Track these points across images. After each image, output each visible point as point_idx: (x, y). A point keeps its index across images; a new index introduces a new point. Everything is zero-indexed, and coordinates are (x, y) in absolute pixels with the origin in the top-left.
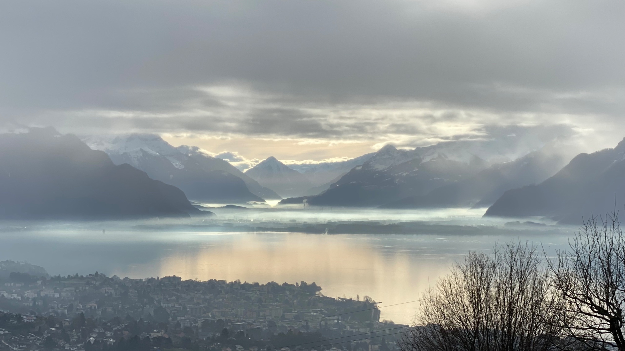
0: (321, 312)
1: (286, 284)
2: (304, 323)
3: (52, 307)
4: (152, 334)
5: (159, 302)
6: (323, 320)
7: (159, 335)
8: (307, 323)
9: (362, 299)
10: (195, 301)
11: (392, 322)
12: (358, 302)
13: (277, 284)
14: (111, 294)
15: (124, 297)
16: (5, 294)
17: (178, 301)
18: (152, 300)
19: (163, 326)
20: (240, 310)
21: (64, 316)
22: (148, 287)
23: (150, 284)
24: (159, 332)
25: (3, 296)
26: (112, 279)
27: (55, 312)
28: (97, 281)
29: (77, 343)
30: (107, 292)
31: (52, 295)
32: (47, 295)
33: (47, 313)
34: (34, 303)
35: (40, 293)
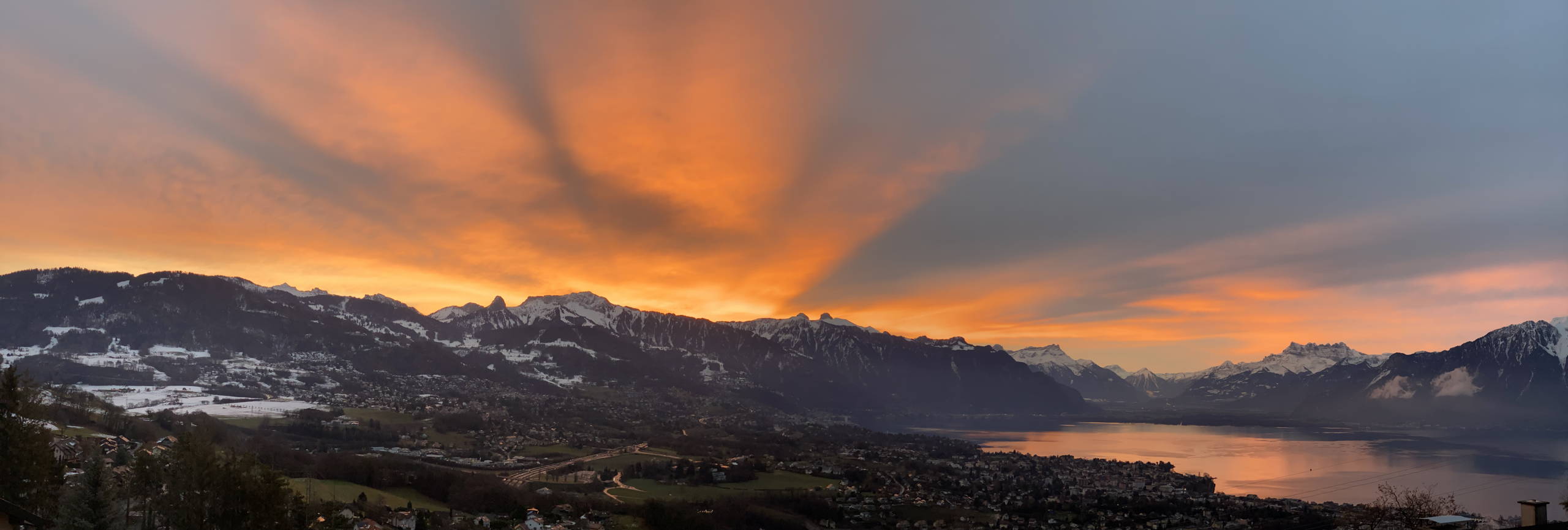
0: (1173, 485)
1: (1149, 463)
2: (1159, 493)
3: (983, 475)
4: (1049, 499)
5: (1057, 474)
6: (1173, 491)
7: (1054, 500)
9: (1202, 475)
10: (1083, 474)
11: (1223, 493)
12: (1199, 477)
13: (1142, 463)
14: (1024, 467)
15: (1033, 470)
16: (952, 464)
17: (1070, 474)
18: (1052, 473)
19: (1058, 493)
20: (1114, 483)
21: (990, 482)
22: (1051, 462)
23: (1052, 461)
24: (1054, 498)
25: (950, 465)
26: (1025, 456)
27: (984, 479)
28: (1014, 457)
29: (996, 503)
30: (1021, 466)
31: (983, 467)
32: (980, 466)
33: (978, 480)
34: (971, 472)
35: (976, 464)
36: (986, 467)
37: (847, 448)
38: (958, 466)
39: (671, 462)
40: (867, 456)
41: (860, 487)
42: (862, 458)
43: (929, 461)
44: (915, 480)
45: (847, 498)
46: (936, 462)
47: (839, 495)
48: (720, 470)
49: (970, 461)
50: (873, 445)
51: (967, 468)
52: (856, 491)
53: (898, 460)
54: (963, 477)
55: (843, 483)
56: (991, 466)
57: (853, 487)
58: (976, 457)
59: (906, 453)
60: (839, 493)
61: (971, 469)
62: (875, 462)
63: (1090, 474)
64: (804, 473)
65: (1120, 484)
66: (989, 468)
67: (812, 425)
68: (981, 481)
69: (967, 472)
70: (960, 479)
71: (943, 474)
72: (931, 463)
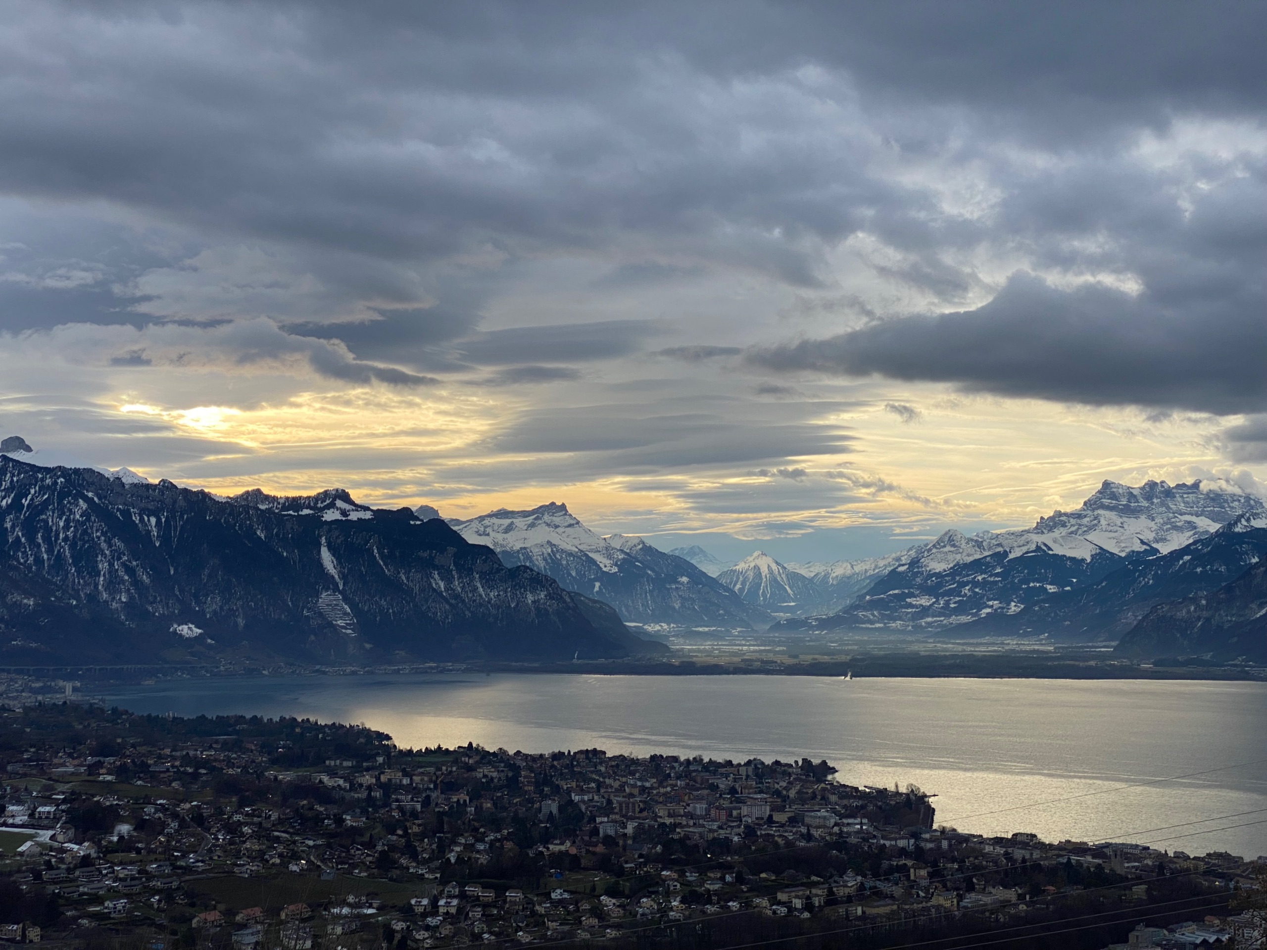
0: (834, 811)
1: (777, 763)
2: (804, 830)
3: (397, 800)
4: (551, 847)
5: (569, 791)
6: (836, 824)
7: (563, 848)
8: (808, 830)
9: (903, 790)
10: (627, 790)
11: (954, 830)
12: (897, 794)
13: (763, 763)
14: (492, 779)
15: (513, 784)
16: (325, 779)
17: (599, 791)
18: (557, 789)
19: (570, 834)
20: (700, 808)
21: (414, 815)
22: (553, 766)
23: (555, 763)
24: (562, 844)
25: (321, 781)
26: (494, 754)
27: (401, 809)
28: (470, 757)
29: (431, 860)
30: (485, 776)
31: (398, 781)
32: (390, 780)
33: (388, 811)
34: (369, 794)
35: (380, 777)
36: (406, 781)
37: (70, 755)
38: (341, 782)
40: (121, 772)
41: (104, 843)
42: (109, 778)
43: (271, 773)
44: (237, 817)
45: (70, 871)
46: (288, 776)
47: (50, 865)
49: (368, 769)
50: (133, 746)
51: (361, 785)
52: (92, 852)
53: (195, 776)
54: (350, 807)
56: (417, 779)
57: (86, 844)
58: (380, 760)
59: (216, 760)
61: (370, 788)
62: (139, 783)
63: (643, 790)
65: (713, 812)
66: (411, 784)
68: (393, 814)
69: (360, 795)
70: (344, 813)
71: (305, 802)
72: (276, 778)
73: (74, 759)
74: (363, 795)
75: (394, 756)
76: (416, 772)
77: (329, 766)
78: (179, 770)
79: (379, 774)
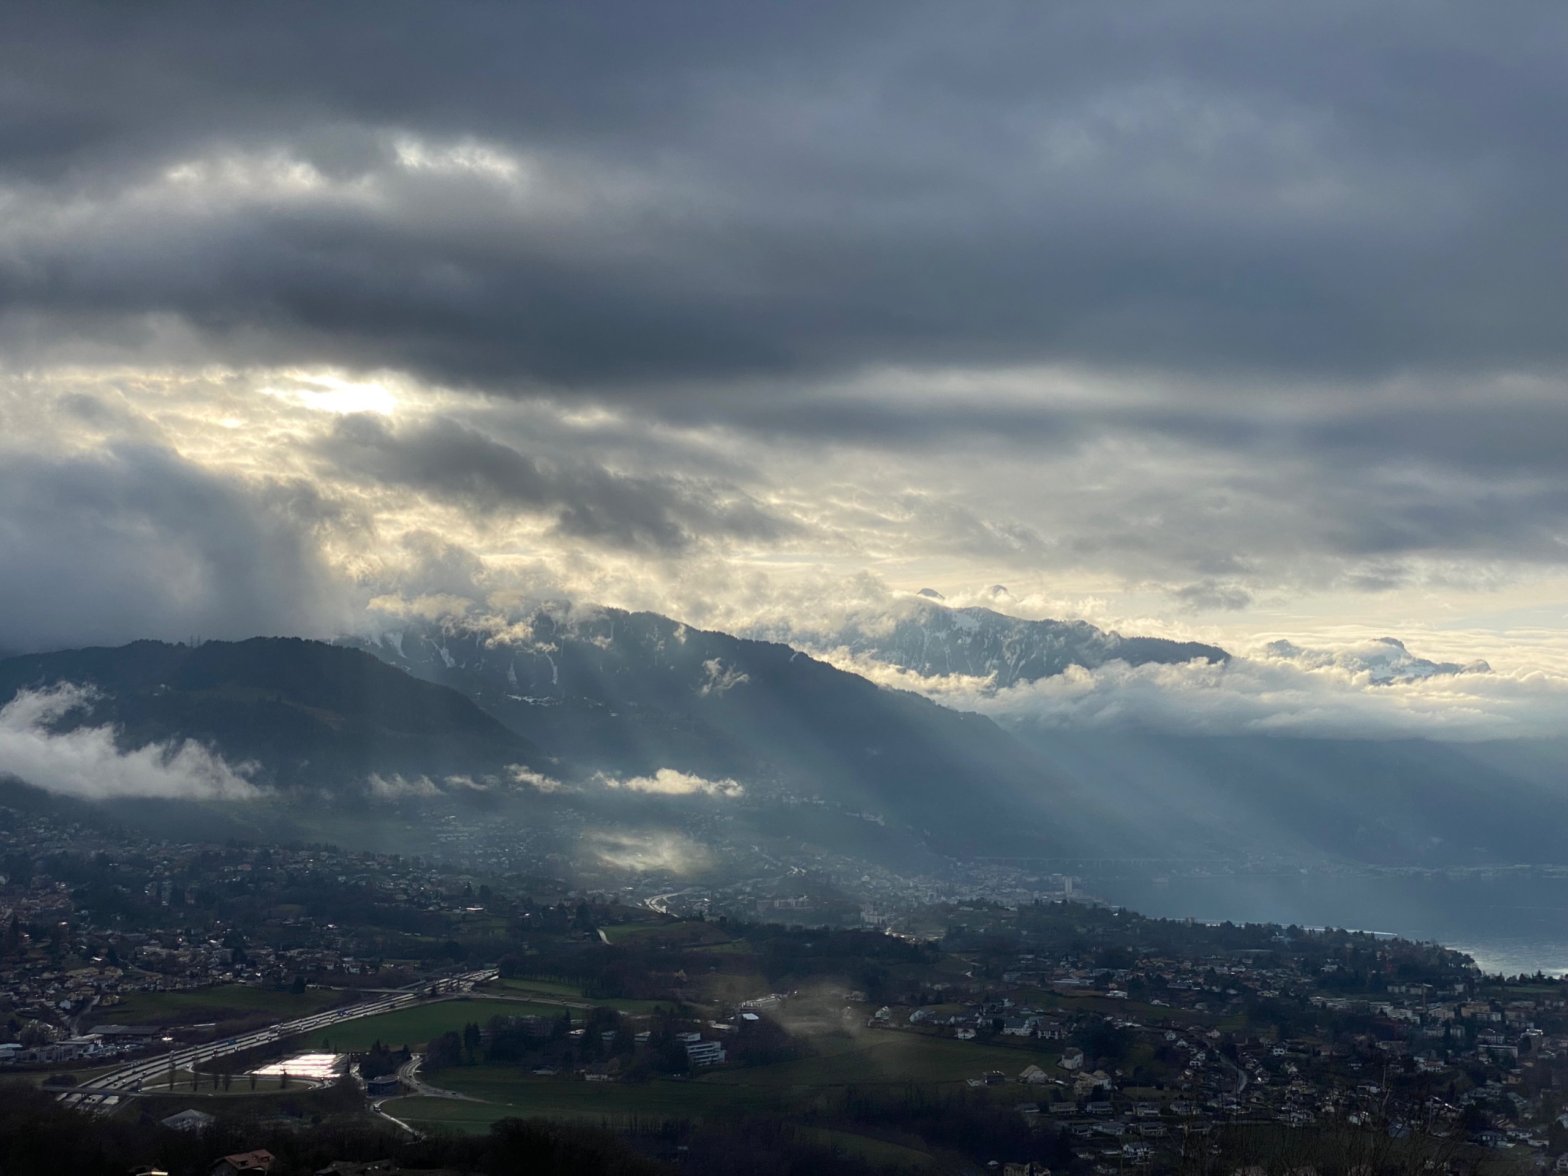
3: (1485, 1042)
16: (1388, 1009)
21: (1511, 1062)
25: (1382, 1012)
27: (1490, 1053)
29: (1534, 1122)
31: (1485, 1017)
32: (1474, 1015)
33: (1473, 1055)
34: (1447, 1032)
35: (1460, 1010)
36: (1496, 1017)
37: (1074, 965)
38: (1409, 1014)
39: (568, 1018)
40: (1132, 986)
41: (1119, 1073)
42: (1121, 994)
43: (1316, 999)
44: (1277, 1052)
45: (1081, 1105)
46: (1339, 1004)
47: (1057, 1096)
48: (709, 1035)
49: (1444, 1000)
50: (1147, 956)
51: (1435, 1020)
52: (1106, 1083)
53: (1223, 997)
54: (1422, 1046)
55: (1068, 1064)
56: (1512, 1015)
57: (1098, 1073)
58: (1460, 988)
59: (1248, 979)
60: (1056, 1091)
61: (1447, 1024)
62: (1156, 1002)
64: (953, 1036)
66: (1503, 1021)
67: (971, 904)
68: (1481, 1059)
69: (1434, 1032)
70: (1417, 1054)
71: (1363, 1037)
72: (1324, 1004)
73: (1077, 968)
74: (1441, 1033)
75: (1477, 984)
76: (1510, 1006)
77: (1393, 994)
78: (1202, 989)
79: (1460, 1006)
